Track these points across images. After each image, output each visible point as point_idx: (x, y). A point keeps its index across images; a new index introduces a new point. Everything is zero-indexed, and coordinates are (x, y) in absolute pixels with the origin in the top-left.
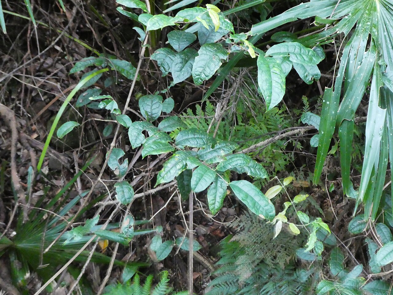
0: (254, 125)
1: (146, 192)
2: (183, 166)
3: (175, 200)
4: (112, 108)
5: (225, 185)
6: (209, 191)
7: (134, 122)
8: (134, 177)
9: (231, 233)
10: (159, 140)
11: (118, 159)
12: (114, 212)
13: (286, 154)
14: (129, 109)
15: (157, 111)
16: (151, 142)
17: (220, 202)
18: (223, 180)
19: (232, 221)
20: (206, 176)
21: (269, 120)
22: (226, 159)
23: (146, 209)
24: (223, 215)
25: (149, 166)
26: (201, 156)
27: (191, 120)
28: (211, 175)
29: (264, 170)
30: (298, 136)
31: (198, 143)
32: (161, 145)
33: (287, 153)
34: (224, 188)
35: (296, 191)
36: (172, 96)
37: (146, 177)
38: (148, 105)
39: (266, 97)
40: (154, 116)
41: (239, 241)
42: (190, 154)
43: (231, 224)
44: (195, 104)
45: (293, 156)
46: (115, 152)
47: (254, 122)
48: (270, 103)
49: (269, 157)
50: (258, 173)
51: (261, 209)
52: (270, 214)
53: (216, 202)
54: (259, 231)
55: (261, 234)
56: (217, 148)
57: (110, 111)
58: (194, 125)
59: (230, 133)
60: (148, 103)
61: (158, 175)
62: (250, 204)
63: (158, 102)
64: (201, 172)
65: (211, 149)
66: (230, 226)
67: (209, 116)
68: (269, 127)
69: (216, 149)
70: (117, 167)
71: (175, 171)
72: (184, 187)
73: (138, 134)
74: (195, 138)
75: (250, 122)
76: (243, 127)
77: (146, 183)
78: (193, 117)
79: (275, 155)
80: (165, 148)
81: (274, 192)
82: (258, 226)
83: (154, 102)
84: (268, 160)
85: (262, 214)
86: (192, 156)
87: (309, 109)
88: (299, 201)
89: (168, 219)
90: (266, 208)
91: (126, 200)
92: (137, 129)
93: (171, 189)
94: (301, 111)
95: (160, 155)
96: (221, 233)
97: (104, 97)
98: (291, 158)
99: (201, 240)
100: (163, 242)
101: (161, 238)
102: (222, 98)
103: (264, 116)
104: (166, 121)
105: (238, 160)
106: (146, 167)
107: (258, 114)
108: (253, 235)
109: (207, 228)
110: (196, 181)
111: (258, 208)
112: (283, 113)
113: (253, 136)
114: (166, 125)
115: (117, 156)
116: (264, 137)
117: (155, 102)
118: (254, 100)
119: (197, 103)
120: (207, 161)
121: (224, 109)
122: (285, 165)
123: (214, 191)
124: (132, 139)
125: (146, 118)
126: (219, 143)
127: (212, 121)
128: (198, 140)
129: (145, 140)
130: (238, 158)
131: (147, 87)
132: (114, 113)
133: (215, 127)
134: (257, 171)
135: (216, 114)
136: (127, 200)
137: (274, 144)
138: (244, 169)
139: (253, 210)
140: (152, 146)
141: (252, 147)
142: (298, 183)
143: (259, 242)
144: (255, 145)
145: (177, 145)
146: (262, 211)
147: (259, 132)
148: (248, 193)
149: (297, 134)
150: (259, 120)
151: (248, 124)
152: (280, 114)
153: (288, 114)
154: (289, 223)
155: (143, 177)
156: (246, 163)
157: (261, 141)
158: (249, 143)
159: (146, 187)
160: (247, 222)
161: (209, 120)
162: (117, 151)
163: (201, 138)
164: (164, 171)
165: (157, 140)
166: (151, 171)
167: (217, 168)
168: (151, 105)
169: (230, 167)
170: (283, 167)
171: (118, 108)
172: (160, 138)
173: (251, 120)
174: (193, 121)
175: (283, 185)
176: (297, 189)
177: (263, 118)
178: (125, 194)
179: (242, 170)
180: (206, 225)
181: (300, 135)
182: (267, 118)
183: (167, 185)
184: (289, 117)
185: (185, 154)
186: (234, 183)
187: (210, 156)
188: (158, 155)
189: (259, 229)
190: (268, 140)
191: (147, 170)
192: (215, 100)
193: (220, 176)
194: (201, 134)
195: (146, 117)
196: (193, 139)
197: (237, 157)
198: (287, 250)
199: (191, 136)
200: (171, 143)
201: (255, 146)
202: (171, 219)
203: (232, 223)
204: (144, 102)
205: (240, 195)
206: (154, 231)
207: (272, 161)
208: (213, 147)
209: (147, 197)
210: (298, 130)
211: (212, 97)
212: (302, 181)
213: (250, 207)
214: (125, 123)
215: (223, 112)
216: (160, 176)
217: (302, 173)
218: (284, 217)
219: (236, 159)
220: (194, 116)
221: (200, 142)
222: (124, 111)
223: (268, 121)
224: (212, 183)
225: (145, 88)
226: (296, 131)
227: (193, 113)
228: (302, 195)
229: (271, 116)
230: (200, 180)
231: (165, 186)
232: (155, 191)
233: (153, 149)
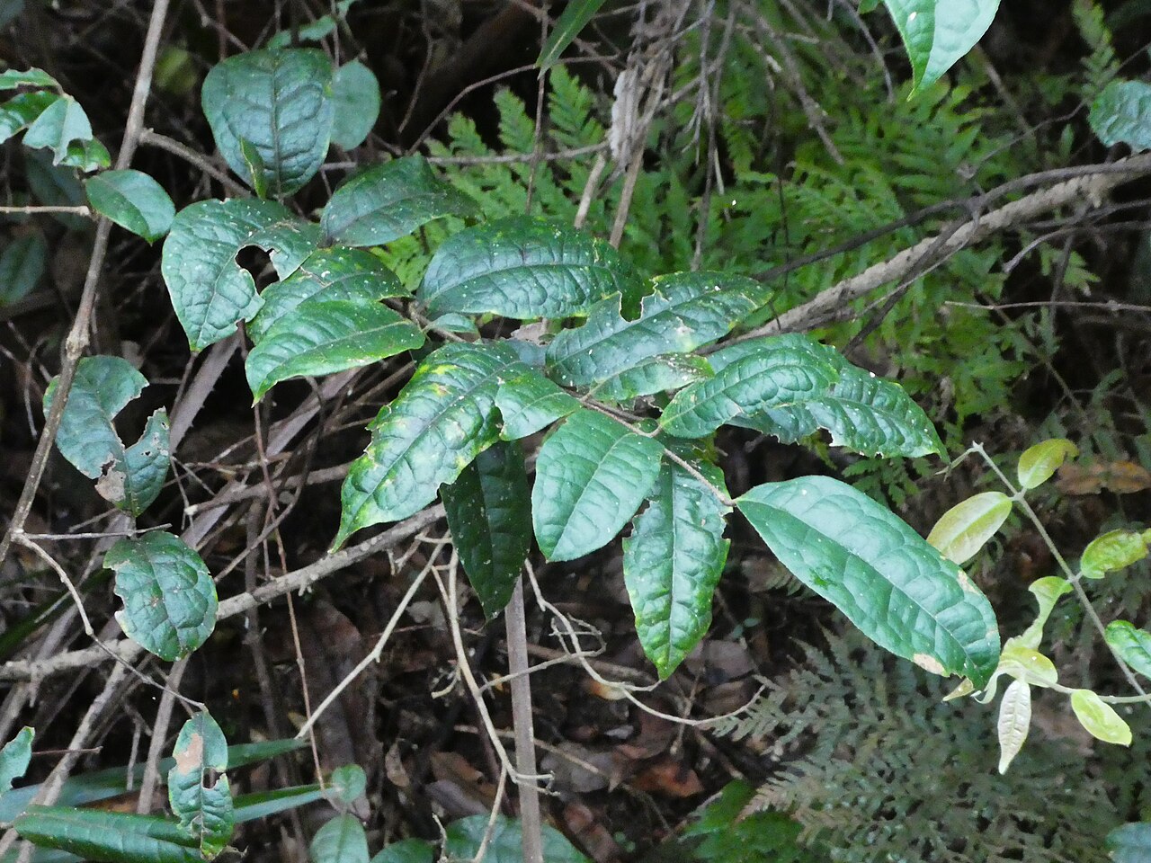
0: (824, 175)
1: (261, 590)
2: (479, 426)
3: (418, 620)
4: (59, 135)
5: (715, 509)
6: (629, 548)
7: (189, 209)
8: (190, 510)
9: (737, 774)
10: (333, 297)
11: (114, 415)
12: (94, 710)
13: (1011, 325)
14: (147, 136)
15: (309, 139)
16: (289, 306)
17: (696, 603)
18: (702, 482)
19: (743, 709)
20: (609, 467)
21: (901, 144)
22: (706, 372)
23: (264, 684)
24: (686, 681)
25: (266, 443)
26: (569, 366)
27: (475, 176)
28: (637, 464)
29: (914, 413)
30: (1070, 220)
31: (545, 296)
32: (349, 323)
33: (1014, 314)
34: (711, 527)
35: (1078, 515)
36: (364, 55)
37: (255, 508)
38: (256, 107)
39: (905, 16)
40: (293, 164)
41: (792, 810)
42: (507, 360)
43: (742, 724)
44: (489, 91)
45: (1047, 328)
46: (91, 382)
47: (822, 160)
48: (926, 47)
49: (919, 347)
50: (888, 431)
51: (920, 623)
52: (970, 646)
53: (677, 609)
54: (893, 750)
55: (910, 766)
56: (651, 313)
57: (49, 153)
58: (495, 204)
59: (695, 227)
60: (252, 99)
61: (347, 487)
62: (863, 603)
63: (309, 87)
64: (581, 450)
65: (623, 324)
66: (737, 737)
67: (570, 147)
68: (905, 181)
69: (650, 320)
70: (110, 458)
71: (435, 457)
72: (489, 541)
73: (218, 272)
74: (528, 270)
75: (798, 165)
76: (760, 195)
77: (260, 538)
78: (487, 158)
79: (950, 333)
80: (372, 337)
81: (972, 531)
82: (888, 721)
83: (285, 92)
84: (914, 359)
85: (930, 650)
86: (524, 367)
87: (1116, 66)
88: (1109, 566)
89: (388, 729)
90: (949, 615)
91: (174, 633)
92: (210, 243)
93: (401, 562)
94: (1072, 81)
95: (320, 380)
96: (680, 779)
97: (12, 80)
98: (1037, 341)
99: (575, 824)
100: (372, 854)
101: (360, 830)
102: (637, 41)
103: (872, 126)
104: (360, 187)
105: (776, 368)
106: (249, 452)
107: (840, 119)
108: (864, 774)
109: (602, 757)
110: (557, 500)
111: (905, 618)
112: (971, 101)
113: (825, 235)
114: (364, 208)
115: (105, 401)
116: (882, 239)
117: (293, 87)
118: (808, 40)
119: (504, 81)
120: (606, 388)
121: (654, 101)
122: (1008, 384)
123: (657, 547)
124: (185, 300)
125: (255, 184)
126: (661, 286)
127: (595, 174)
128: (543, 282)
129: (257, 303)
130: (773, 361)
131: (220, 11)
132: (70, 163)
133: (608, 206)
134: (882, 423)
135: (615, 136)
136: (183, 634)
137: (940, 276)
138: (808, 413)
139: (880, 631)
140: (301, 330)
141: (827, 296)
142: (1089, 477)
143: (901, 808)
144: (839, 287)
145: (432, 314)
146: (927, 632)
147: (855, 214)
148: (843, 541)
149: (1057, 212)
150: (848, 149)
151: (788, 174)
152: (959, 110)
153: (999, 103)
154: (1068, 690)
155: (235, 508)
156: (822, 383)
157: (870, 264)
158: (805, 278)
159: (260, 562)
160: (825, 708)
161: (574, 170)
162: (103, 373)
163: (562, 268)
164: (378, 458)
165: (323, 292)
166: (278, 472)
167: (664, 422)
168: (268, 105)
169: (736, 410)
170: (1000, 395)
171: (89, 137)
172: (338, 285)
173: (804, 149)
174: (490, 180)
175: (1019, 489)
176: (1083, 508)
177: (870, 138)
178: (168, 599)
179: (796, 422)
180: (600, 742)
181: (1081, 210)
182: (888, 135)
183: (374, 540)
184: (1007, 124)
185: (487, 359)
186: (760, 494)
187: (617, 362)
188: (312, 382)
189: (892, 740)
190: (906, 253)
191: (259, 469)
192: (596, 57)
193: (685, 464)
194: (561, 245)
195: (251, 175)
196: (520, 276)
197: (766, 354)
198: (1057, 841)
199: (505, 260)
200: (403, 307)
201: (843, 293)
202: (404, 725)
203: (742, 716)
204: (231, 91)
205: (801, 557)
206: (322, 793)
207: (935, 366)
208: (630, 310)
209: (271, 613)
210: (1073, 183)
211: (582, 46)
212: (1110, 460)
213: (863, 616)
214: (135, 213)
215: (648, 116)
216: (360, 489)
217: (1104, 416)
218: (1039, 662)
219: (762, 365)
220: (492, 152)
221: (559, 288)
222: (127, 151)
223: (894, 149)
224: (645, 505)
225: (205, 20)
226: (1061, 192)
227: (483, 141)
228: (1123, 537)
229: (909, 122)
230: (577, 494)
231: (365, 547)
232: (314, 577)
233: (306, 348)
